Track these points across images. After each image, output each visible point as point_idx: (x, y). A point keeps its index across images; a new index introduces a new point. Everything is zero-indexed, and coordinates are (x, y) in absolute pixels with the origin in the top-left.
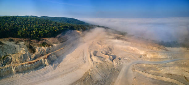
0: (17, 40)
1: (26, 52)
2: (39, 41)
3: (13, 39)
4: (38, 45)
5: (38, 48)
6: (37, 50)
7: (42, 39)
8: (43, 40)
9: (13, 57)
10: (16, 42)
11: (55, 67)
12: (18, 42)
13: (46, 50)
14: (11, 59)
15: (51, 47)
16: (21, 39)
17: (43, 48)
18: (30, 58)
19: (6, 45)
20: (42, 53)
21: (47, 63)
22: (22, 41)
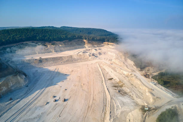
11: (57, 53)
12: (37, 43)
21: (53, 51)
22: (40, 42)
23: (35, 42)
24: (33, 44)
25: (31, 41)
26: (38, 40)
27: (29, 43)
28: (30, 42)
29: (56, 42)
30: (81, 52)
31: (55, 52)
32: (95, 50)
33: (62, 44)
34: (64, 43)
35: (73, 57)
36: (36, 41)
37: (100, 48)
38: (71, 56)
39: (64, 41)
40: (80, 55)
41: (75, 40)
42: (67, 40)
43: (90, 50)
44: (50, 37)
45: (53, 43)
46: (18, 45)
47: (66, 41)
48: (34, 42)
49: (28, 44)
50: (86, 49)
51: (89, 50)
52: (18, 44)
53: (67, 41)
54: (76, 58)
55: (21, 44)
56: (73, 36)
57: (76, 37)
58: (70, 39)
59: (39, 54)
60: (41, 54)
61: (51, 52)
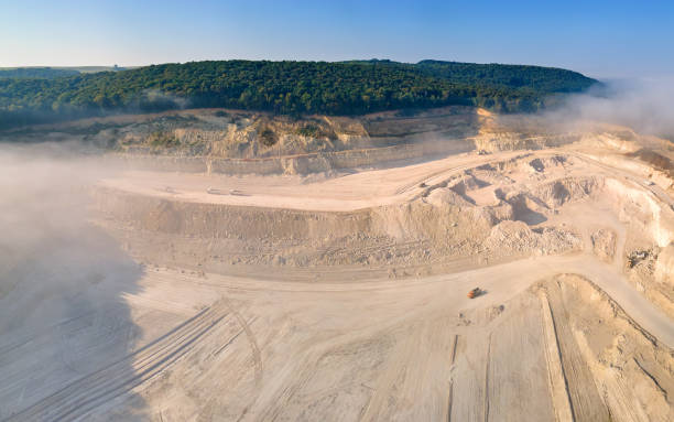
0: (237, 114)
1: (250, 140)
2: (296, 121)
3: (227, 111)
4: (289, 131)
5: (285, 136)
6: (281, 140)
7: (308, 117)
8: (313, 119)
9: (215, 146)
10: (232, 119)
11: (306, 182)
12: (238, 119)
13: (305, 144)
14: (211, 148)
15: (327, 139)
16: (246, 113)
17: (302, 138)
18: (255, 153)
19: (205, 122)
20: (291, 148)
21: (291, 168)
22: (249, 116)
23: (233, 112)
24: (220, 121)
25: (215, 111)
26: (242, 107)
27: (201, 117)
28: (207, 111)
29: (326, 119)
30: (444, 184)
31: (299, 177)
32: (533, 170)
33: (352, 133)
34: (368, 125)
35: (376, 228)
36: (235, 108)
37: (562, 152)
39: (373, 116)
40: (431, 214)
41: (436, 111)
42: (391, 108)
43: (507, 169)
44: (302, 93)
45: (311, 123)
46: (154, 121)
47: (381, 115)
48: (223, 114)
49: (196, 120)
50: (482, 160)
51: (502, 164)
52: (153, 116)
53: (391, 114)
54: (393, 232)
55: (169, 118)
56: (430, 93)
57: (441, 96)
58: (408, 107)
59: (216, 175)
60: (224, 176)
61: (279, 171)
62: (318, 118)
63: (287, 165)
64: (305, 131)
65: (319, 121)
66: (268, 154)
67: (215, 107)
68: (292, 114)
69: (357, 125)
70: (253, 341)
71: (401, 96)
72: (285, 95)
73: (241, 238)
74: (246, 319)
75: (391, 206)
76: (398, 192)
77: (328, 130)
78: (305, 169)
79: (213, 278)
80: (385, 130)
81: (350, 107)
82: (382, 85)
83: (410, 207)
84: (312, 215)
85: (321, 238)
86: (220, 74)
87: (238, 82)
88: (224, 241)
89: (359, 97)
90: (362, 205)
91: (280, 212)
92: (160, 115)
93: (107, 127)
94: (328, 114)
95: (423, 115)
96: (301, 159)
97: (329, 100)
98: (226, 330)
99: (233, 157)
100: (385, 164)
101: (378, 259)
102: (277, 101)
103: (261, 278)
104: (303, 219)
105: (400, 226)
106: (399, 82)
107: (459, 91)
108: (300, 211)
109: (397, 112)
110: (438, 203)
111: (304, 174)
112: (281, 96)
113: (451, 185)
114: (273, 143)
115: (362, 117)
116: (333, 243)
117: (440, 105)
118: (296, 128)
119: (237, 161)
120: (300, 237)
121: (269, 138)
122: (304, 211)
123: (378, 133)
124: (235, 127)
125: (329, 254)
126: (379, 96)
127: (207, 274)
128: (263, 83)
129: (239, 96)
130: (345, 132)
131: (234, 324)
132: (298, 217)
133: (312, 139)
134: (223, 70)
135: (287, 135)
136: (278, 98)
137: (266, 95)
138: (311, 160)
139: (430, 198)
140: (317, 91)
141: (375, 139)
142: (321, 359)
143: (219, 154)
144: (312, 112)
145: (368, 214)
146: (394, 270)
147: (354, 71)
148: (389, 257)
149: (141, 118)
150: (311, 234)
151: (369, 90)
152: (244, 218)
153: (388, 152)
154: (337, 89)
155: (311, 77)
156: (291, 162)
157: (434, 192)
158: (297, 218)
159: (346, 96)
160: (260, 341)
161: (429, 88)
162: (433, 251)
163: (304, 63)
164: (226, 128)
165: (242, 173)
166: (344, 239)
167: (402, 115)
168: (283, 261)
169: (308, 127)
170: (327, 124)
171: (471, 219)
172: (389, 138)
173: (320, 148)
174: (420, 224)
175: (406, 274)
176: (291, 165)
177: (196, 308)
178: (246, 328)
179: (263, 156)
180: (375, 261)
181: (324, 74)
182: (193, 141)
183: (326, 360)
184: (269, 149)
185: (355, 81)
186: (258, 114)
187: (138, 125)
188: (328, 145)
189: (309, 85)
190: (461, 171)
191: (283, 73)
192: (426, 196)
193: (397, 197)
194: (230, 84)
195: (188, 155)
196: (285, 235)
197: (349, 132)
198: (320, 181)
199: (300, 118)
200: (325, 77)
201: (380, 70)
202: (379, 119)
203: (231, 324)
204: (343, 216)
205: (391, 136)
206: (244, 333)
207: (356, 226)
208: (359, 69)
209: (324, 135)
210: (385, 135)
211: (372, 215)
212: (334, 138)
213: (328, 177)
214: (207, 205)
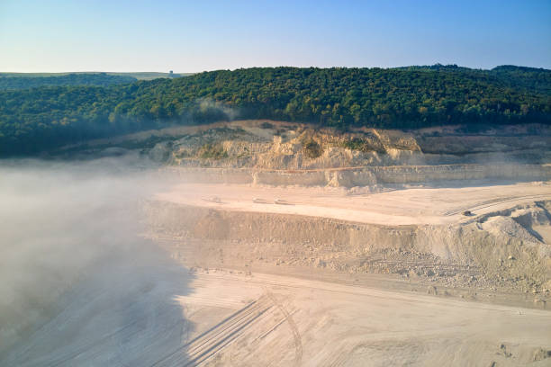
0: (282, 126)
1: (295, 152)
2: (343, 134)
3: (270, 122)
4: (334, 143)
5: (331, 149)
6: (326, 153)
7: (355, 130)
8: (361, 132)
9: (261, 158)
10: (278, 132)
11: (349, 195)
12: (283, 131)
13: (351, 157)
14: (256, 160)
15: (374, 153)
16: (292, 125)
17: (348, 151)
18: (300, 165)
19: (252, 134)
20: (335, 161)
22: (294, 128)
23: (278, 124)
24: (266, 133)
26: (288, 118)
27: (247, 129)
28: (254, 122)
29: (375, 132)
30: (506, 213)
31: (343, 189)
33: (403, 147)
35: (420, 245)
36: (281, 120)
38: (410, 234)
39: (429, 131)
40: (486, 241)
41: (509, 129)
42: (450, 122)
45: (361, 136)
46: (205, 133)
47: (439, 130)
48: (269, 126)
49: (242, 132)
52: (204, 127)
53: (451, 129)
54: (438, 252)
55: (219, 130)
56: (504, 106)
57: (518, 111)
58: (473, 122)
59: (262, 186)
60: (269, 186)
61: (323, 183)
62: (366, 130)
63: (331, 178)
64: (351, 145)
65: (366, 134)
66: (312, 167)
67: (260, 118)
68: (340, 125)
69: (410, 140)
70: (294, 328)
71: (466, 109)
72: (332, 106)
73: (284, 242)
74: (289, 310)
75: (439, 226)
76: (448, 214)
77: (376, 144)
78: (350, 182)
79: (259, 277)
80: (442, 147)
81: (403, 120)
82: (444, 95)
83: (461, 231)
84: (353, 225)
85: (361, 247)
86: (267, 83)
87: (284, 91)
88: (269, 245)
89: (415, 109)
90: (407, 221)
91: (323, 221)
92: (211, 126)
93: (162, 139)
94: (378, 126)
95: (492, 132)
96: (346, 173)
97: (380, 112)
98: (271, 319)
99: (278, 169)
100: (437, 183)
101: (419, 274)
102: (323, 113)
103: (303, 277)
104: (345, 229)
105: (447, 247)
106: (466, 91)
107: (543, 106)
108: (342, 221)
109: (458, 127)
110: (495, 231)
111: (348, 187)
112: (328, 106)
113: (514, 215)
114: (318, 156)
115: (416, 132)
116: (373, 254)
117: (515, 121)
118: (342, 140)
119: (282, 173)
120: (341, 245)
121: (314, 150)
122: (346, 222)
123: (433, 149)
124: (280, 139)
125: (368, 262)
126: (439, 107)
127: (253, 274)
128: (310, 93)
129: (284, 107)
130: (395, 147)
131: (278, 314)
132: (340, 227)
133: (358, 152)
134: (270, 78)
135: (332, 148)
136: (325, 109)
137: (313, 106)
138: (355, 173)
139: (486, 225)
140: (368, 101)
141: (428, 155)
142: (356, 348)
143: (264, 166)
144: (360, 124)
145: (413, 230)
146: (435, 288)
147: (412, 79)
148: (431, 274)
149: (194, 130)
150: (351, 242)
151: (428, 101)
152: (288, 225)
153: (441, 171)
154: (390, 99)
155: (362, 86)
156: (335, 174)
157: (492, 219)
158: (338, 227)
159: (400, 108)
160: (301, 329)
161: (505, 100)
162: (482, 278)
163: (355, 70)
164: (271, 141)
165: (286, 184)
166: (385, 251)
167: (465, 131)
168: (323, 264)
169: (355, 140)
170: (376, 138)
171: (534, 255)
172: (445, 155)
173: (366, 162)
174: (470, 249)
175: (447, 294)
176: (335, 178)
177: (243, 302)
178: (289, 318)
179: (307, 168)
180: (415, 275)
181: (377, 82)
182: (240, 153)
183: (360, 350)
184: (314, 162)
185: (412, 91)
186: (303, 125)
187: (190, 138)
188: (375, 159)
189: (359, 95)
190: (531, 200)
191: (331, 82)
192: (482, 221)
193: (446, 218)
194: (276, 94)
195: (235, 167)
196: (326, 242)
197: (398, 147)
198: (364, 194)
199: (347, 131)
200: (378, 86)
201: (444, 77)
202: (436, 134)
203: (275, 315)
204: (385, 229)
205: (447, 153)
206: (287, 322)
207: (399, 240)
208: (418, 76)
209: (372, 149)
210: (441, 152)
211: (416, 232)
212: (382, 152)
213: (372, 191)
214: (253, 213)
